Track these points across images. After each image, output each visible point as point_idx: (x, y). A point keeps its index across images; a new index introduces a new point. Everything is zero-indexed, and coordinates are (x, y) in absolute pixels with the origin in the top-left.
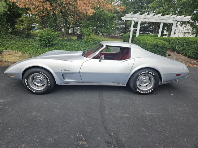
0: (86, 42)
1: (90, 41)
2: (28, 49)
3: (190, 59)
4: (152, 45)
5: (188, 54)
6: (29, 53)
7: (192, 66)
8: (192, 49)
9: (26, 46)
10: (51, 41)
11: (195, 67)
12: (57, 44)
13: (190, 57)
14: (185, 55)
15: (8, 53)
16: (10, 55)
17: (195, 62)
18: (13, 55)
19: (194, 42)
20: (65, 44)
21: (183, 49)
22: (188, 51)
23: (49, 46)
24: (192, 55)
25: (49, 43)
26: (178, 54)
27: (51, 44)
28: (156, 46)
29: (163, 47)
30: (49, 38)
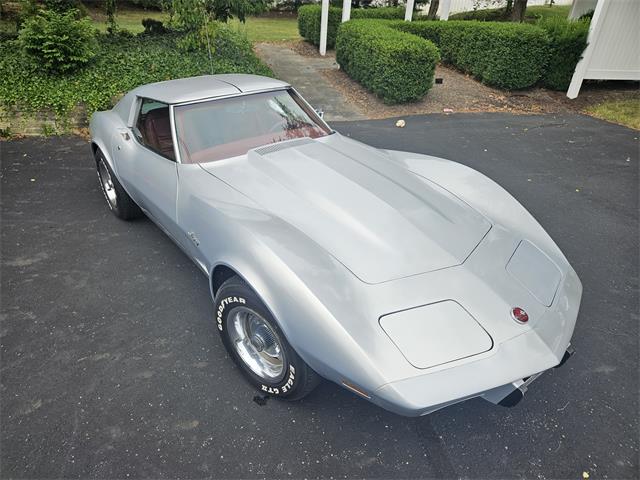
0: (191, 50)
1: (203, 46)
3: (489, 89)
4: (394, 54)
5: (486, 75)
6: (6, 103)
7: (494, 110)
8: (495, 60)
10: (73, 55)
11: (502, 114)
12: (94, 61)
13: (490, 84)
14: (479, 79)
17: (502, 98)
19: (503, 39)
20: (122, 62)
21: (474, 60)
22: (486, 67)
23: (70, 72)
24: (495, 78)
25: (69, 61)
26: (461, 76)
27: (74, 65)
28: (405, 56)
29: (423, 61)
30: (64, 42)
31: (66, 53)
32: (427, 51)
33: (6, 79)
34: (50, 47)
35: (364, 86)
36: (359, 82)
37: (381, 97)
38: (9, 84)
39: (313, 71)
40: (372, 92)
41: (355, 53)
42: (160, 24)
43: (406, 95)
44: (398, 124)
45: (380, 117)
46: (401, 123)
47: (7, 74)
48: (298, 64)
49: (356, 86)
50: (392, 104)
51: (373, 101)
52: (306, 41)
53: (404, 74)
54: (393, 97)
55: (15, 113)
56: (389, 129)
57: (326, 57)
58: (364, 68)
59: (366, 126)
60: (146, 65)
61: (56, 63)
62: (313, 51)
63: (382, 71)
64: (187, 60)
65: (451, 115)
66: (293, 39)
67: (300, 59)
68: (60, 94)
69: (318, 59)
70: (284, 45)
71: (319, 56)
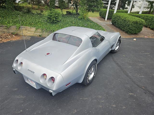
0: (81, 19)
1: (84, 18)
2: (39, 25)
4: (133, 22)
6: (42, 29)
9: (37, 23)
12: (60, 20)
14: (152, 29)
15: (25, 29)
16: (26, 30)
18: (29, 30)
21: (151, 24)
23: (55, 23)
25: (56, 20)
26: (146, 28)
27: (57, 21)
28: (136, 23)
29: (141, 24)
30: (56, 16)
31: (56, 18)
32: (142, 22)
33: (42, 24)
34: (53, 17)
35: (121, 29)
36: (119, 28)
37: (126, 32)
38: (43, 25)
39: (105, 24)
40: (124, 31)
41: (119, 21)
42: (70, 12)
43: (134, 32)
44: (134, 40)
45: (127, 37)
46: (135, 39)
47: (42, 22)
48: (100, 23)
49: (118, 29)
50: (130, 34)
51: (124, 33)
52: (101, 17)
53: (135, 27)
54: (131, 32)
55: (43, 31)
56: (132, 41)
57: (107, 21)
58: (121, 25)
59: (125, 39)
60: (72, 22)
61: (54, 21)
62: (104, 20)
63: (128, 26)
64: (81, 21)
65: (147, 38)
66: (97, 17)
67: (100, 21)
68: (53, 28)
69: (105, 22)
70: (95, 18)
71: (105, 21)
